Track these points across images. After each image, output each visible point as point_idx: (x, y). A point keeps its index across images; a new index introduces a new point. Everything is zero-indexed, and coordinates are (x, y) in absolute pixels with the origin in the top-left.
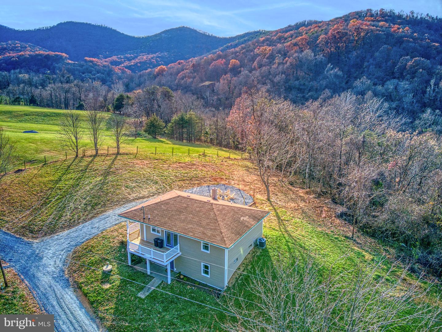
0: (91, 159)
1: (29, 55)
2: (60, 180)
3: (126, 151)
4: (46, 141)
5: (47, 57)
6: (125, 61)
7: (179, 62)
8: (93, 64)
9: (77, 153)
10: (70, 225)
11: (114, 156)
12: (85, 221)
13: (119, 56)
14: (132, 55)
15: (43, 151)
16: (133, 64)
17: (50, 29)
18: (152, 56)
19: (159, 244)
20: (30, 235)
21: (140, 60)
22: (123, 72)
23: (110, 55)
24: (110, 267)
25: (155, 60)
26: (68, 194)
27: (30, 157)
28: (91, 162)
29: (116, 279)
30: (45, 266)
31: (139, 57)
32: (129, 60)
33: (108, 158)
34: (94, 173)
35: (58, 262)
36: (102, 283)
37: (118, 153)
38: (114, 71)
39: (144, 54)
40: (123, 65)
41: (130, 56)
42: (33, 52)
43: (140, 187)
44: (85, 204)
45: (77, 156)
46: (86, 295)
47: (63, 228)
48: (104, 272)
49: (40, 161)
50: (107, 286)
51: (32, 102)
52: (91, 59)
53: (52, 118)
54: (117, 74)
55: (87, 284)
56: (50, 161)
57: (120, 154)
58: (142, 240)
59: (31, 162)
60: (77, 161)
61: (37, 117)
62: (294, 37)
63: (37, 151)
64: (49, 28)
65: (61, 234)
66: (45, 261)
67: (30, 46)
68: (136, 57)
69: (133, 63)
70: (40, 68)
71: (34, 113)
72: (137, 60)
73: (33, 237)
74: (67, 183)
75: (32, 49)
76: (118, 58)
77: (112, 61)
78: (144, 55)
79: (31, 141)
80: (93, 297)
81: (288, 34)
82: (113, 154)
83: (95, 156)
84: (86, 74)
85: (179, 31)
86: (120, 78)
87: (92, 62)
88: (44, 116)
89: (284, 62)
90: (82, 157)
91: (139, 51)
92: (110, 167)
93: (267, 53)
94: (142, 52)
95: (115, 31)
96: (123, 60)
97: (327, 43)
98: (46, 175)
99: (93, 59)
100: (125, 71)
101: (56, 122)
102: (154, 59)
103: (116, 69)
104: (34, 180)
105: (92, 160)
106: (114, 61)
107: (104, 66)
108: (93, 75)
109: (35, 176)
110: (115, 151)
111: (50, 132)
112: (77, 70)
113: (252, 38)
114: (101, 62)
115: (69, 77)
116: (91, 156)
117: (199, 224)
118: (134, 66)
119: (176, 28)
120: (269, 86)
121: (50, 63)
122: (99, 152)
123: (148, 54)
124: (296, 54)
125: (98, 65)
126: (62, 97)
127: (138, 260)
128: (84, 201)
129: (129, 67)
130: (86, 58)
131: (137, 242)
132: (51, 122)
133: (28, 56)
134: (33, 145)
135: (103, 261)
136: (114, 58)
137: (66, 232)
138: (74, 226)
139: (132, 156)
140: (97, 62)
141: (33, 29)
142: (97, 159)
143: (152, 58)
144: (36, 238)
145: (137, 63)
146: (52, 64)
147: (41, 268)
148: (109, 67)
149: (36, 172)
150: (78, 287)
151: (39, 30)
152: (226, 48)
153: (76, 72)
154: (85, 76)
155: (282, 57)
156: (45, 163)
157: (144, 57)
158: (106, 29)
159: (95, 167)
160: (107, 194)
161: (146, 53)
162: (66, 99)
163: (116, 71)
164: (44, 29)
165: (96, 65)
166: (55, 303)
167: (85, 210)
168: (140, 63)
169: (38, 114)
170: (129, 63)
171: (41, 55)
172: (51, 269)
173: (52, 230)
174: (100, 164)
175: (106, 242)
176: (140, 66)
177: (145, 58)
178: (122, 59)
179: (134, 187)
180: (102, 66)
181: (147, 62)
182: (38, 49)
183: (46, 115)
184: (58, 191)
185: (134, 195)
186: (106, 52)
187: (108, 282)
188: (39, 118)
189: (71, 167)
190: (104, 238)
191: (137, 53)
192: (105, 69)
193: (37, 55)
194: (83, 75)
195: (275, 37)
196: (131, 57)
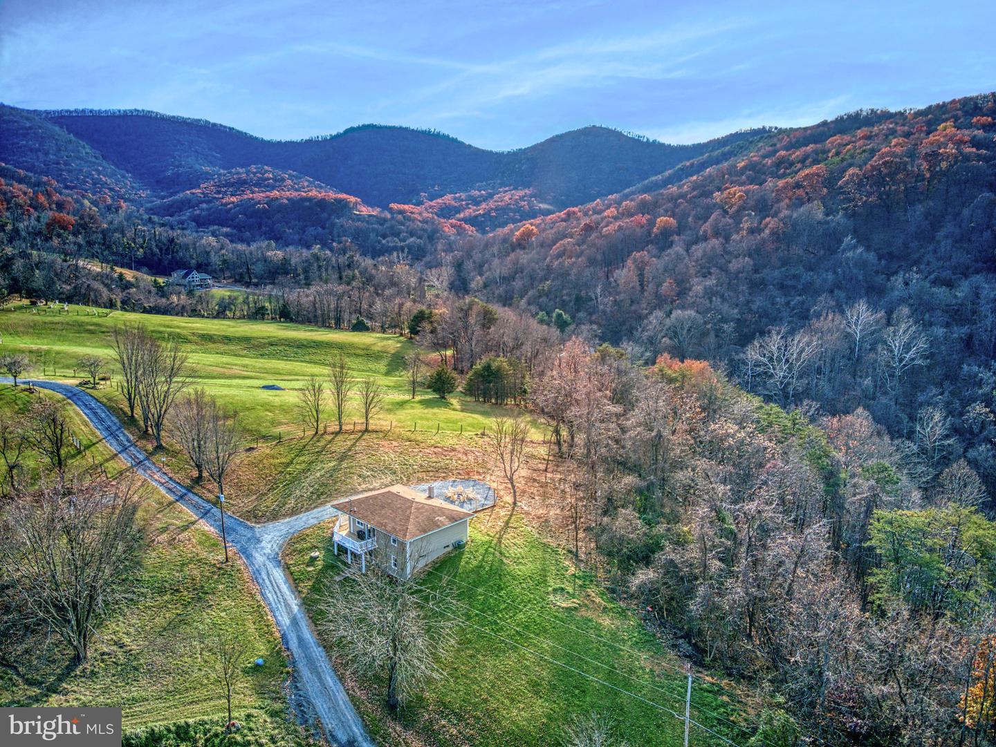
0: (332, 436)
1: (288, 199)
2: (292, 463)
3: (378, 428)
4: (285, 408)
5: (322, 204)
6: (468, 204)
7: (569, 211)
8: (404, 217)
9: (317, 429)
10: (294, 512)
11: (360, 434)
12: (307, 510)
13: (458, 195)
14: (483, 192)
15: (280, 424)
16: (481, 212)
17: (330, 139)
18: (521, 193)
19: (361, 535)
20: (254, 520)
21: (496, 204)
22: (460, 231)
23: (442, 192)
24: (317, 554)
25: (526, 203)
26: (296, 479)
27: (264, 431)
28: (330, 442)
29: (320, 564)
30: (263, 548)
31: (496, 197)
32: (476, 202)
33: (352, 436)
34: (330, 456)
35: (275, 546)
36: (307, 566)
37: (366, 430)
38: (443, 231)
39: (507, 188)
40: (462, 215)
41: (479, 193)
42: (296, 190)
43: (374, 477)
44: (312, 493)
45: (317, 433)
46: (292, 574)
47: (285, 516)
48: (311, 557)
49: (274, 438)
50: (311, 569)
51: (285, 315)
52: (402, 207)
53: (311, 350)
54: (447, 238)
55: (295, 565)
56: (285, 439)
57: (369, 432)
58: (350, 532)
59: (265, 438)
60: (315, 439)
61: (287, 348)
62: (808, 162)
63: (274, 423)
64: (328, 138)
65: (282, 521)
66: (264, 544)
67: (291, 177)
68: (491, 196)
69: (482, 209)
70: (306, 226)
71: (283, 341)
72: (492, 204)
73: (256, 522)
74: (298, 467)
75: (295, 184)
76: (455, 199)
77: (444, 206)
78: (507, 191)
79: (268, 408)
80: (296, 575)
81: (799, 153)
82: (360, 431)
83: (337, 433)
84: (389, 239)
85: (583, 137)
86: (450, 248)
87: (401, 212)
88: (298, 347)
89: (762, 226)
90: (322, 435)
91: (499, 181)
92: (350, 450)
93: (735, 204)
94: (503, 185)
95: (455, 141)
96: (464, 203)
97: (860, 185)
98: (278, 456)
99: (406, 207)
100: (465, 228)
101: (314, 357)
102: (524, 201)
103: (447, 228)
104: (265, 461)
105: (333, 439)
106: (447, 207)
107: (425, 221)
108: (401, 241)
109: (267, 456)
110: (363, 427)
111: (302, 378)
112: (373, 230)
113: (741, 148)
114: (420, 212)
115: (353, 256)
116: (332, 433)
117: (393, 520)
118: (483, 216)
119: (579, 131)
120: (715, 282)
121: (325, 215)
122: (344, 427)
123: (515, 189)
124: (787, 212)
125: (413, 220)
126: (332, 306)
127: (343, 550)
128: (311, 489)
129: (472, 221)
130: (392, 205)
131: (344, 533)
132: (307, 358)
133: (287, 202)
134: (270, 414)
135: (314, 548)
136: (448, 199)
137: (287, 520)
138: (296, 514)
139: (381, 435)
140: (412, 213)
141: (299, 140)
142: (340, 437)
143: (522, 198)
144: (259, 523)
145: (489, 211)
146: (329, 218)
147: (259, 550)
148: (433, 223)
149: (268, 451)
150: (287, 567)
151: (309, 143)
152: (680, 172)
153: (371, 234)
154: (388, 242)
155: (758, 217)
156: (279, 439)
157: (506, 196)
158: (437, 136)
159: (333, 449)
160: (336, 482)
161: (512, 187)
162: (338, 310)
163: (447, 230)
164: (320, 139)
165: (409, 219)
166: (265, 578)
167: (310, 498)
168: (496, 209)
169: (290, 343)
170: (474, 211)
171: (309, 199)
172: (267, 551)
173: (275, 517)
174: (340, 445)
175: (320, 532)
176: (496, 217)
177: (506, 198)
178: (462, 200)
179: (368, 476)
180: (420, 221)
181: (511, 209)
182: (306, 184)
183: (301, 345)
184: (288, 476)
185: (364, 486)
186: (433, 186)
187: (312, 566)
188: (290, 351)
189: (308, 447)
190: (319, 528)
191: (493, 187)
192: (426, 226)
193: (304, 200)
194: (384, 242)
195: (770, 161)
196: (481, 196)
